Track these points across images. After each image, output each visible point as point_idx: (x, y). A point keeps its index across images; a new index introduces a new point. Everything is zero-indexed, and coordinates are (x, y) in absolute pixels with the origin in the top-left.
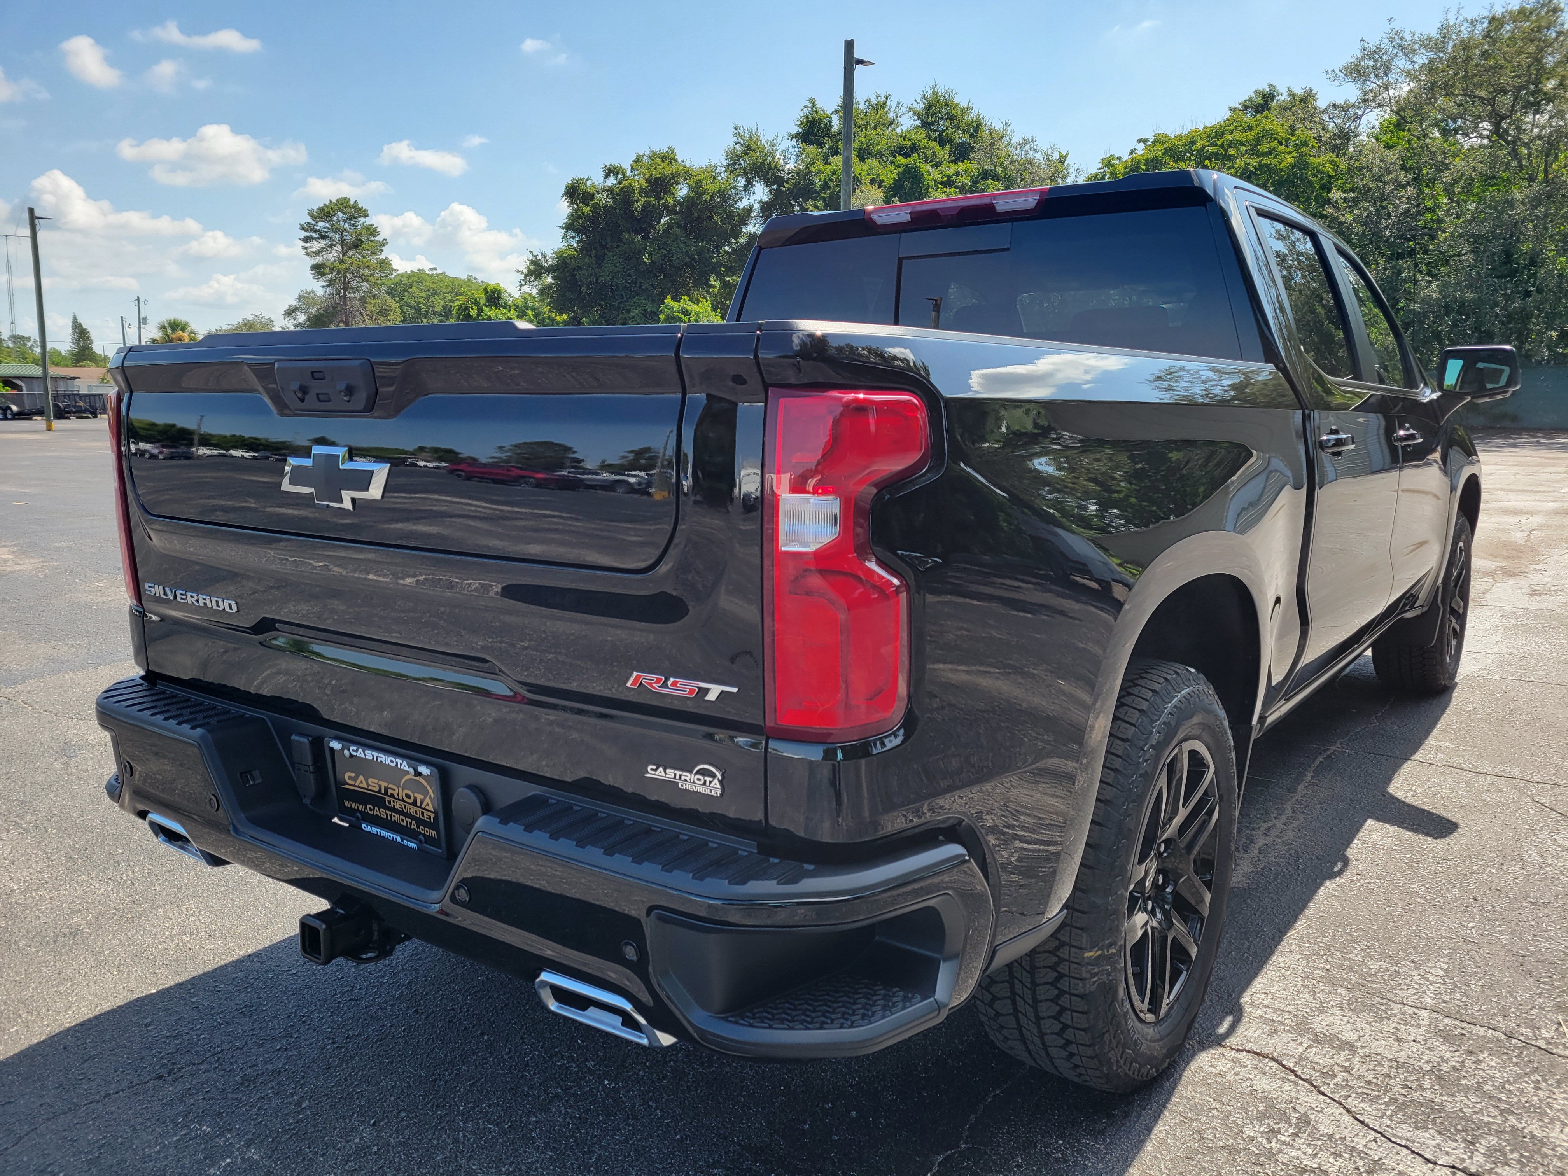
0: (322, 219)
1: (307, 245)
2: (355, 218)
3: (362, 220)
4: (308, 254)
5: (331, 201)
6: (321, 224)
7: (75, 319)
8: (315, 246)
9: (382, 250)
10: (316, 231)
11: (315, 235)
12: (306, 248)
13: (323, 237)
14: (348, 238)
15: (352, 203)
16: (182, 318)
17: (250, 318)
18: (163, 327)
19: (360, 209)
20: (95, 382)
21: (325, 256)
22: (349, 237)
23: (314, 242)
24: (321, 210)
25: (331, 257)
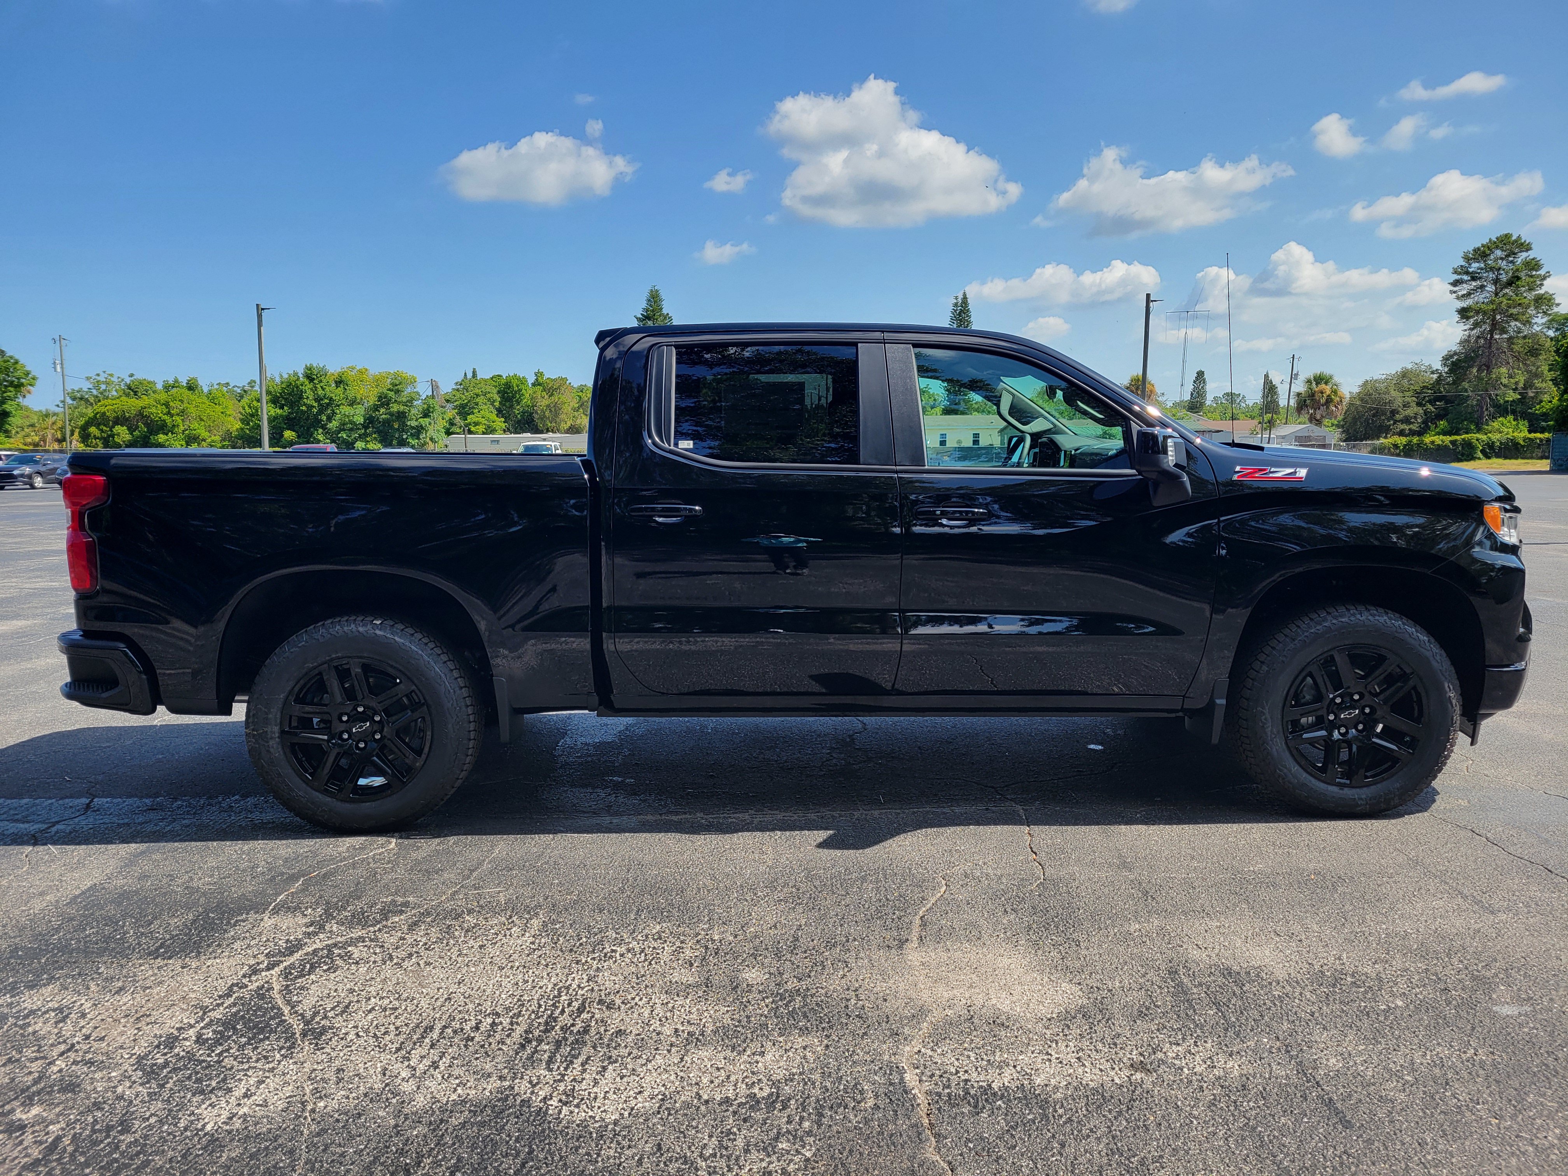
0: (1476, 260)
1: (1455, 289)
2: (1515, 254)
3: (1524, 255)
4: (1458, 298)
5: (1490, 240)
6: (1475, 266)
7: (1266, 376)
8: (1464, 289)
9: (1542, 285)
10: (1467, 273)
11: (1466, 277)
12: (1455, 292)
13: (1474, 279)
14: (1504, 278)
15: (1514, 238)
16: (1327, 371)
17: (1409, 366)
18: (1309, 381)
19: (1522, 244)
20: (1247, 433)
21: (1476, 298)
22: (1504, 276)
23: (1464, 285)
24: (1476, 250)
25: (1480, 298)
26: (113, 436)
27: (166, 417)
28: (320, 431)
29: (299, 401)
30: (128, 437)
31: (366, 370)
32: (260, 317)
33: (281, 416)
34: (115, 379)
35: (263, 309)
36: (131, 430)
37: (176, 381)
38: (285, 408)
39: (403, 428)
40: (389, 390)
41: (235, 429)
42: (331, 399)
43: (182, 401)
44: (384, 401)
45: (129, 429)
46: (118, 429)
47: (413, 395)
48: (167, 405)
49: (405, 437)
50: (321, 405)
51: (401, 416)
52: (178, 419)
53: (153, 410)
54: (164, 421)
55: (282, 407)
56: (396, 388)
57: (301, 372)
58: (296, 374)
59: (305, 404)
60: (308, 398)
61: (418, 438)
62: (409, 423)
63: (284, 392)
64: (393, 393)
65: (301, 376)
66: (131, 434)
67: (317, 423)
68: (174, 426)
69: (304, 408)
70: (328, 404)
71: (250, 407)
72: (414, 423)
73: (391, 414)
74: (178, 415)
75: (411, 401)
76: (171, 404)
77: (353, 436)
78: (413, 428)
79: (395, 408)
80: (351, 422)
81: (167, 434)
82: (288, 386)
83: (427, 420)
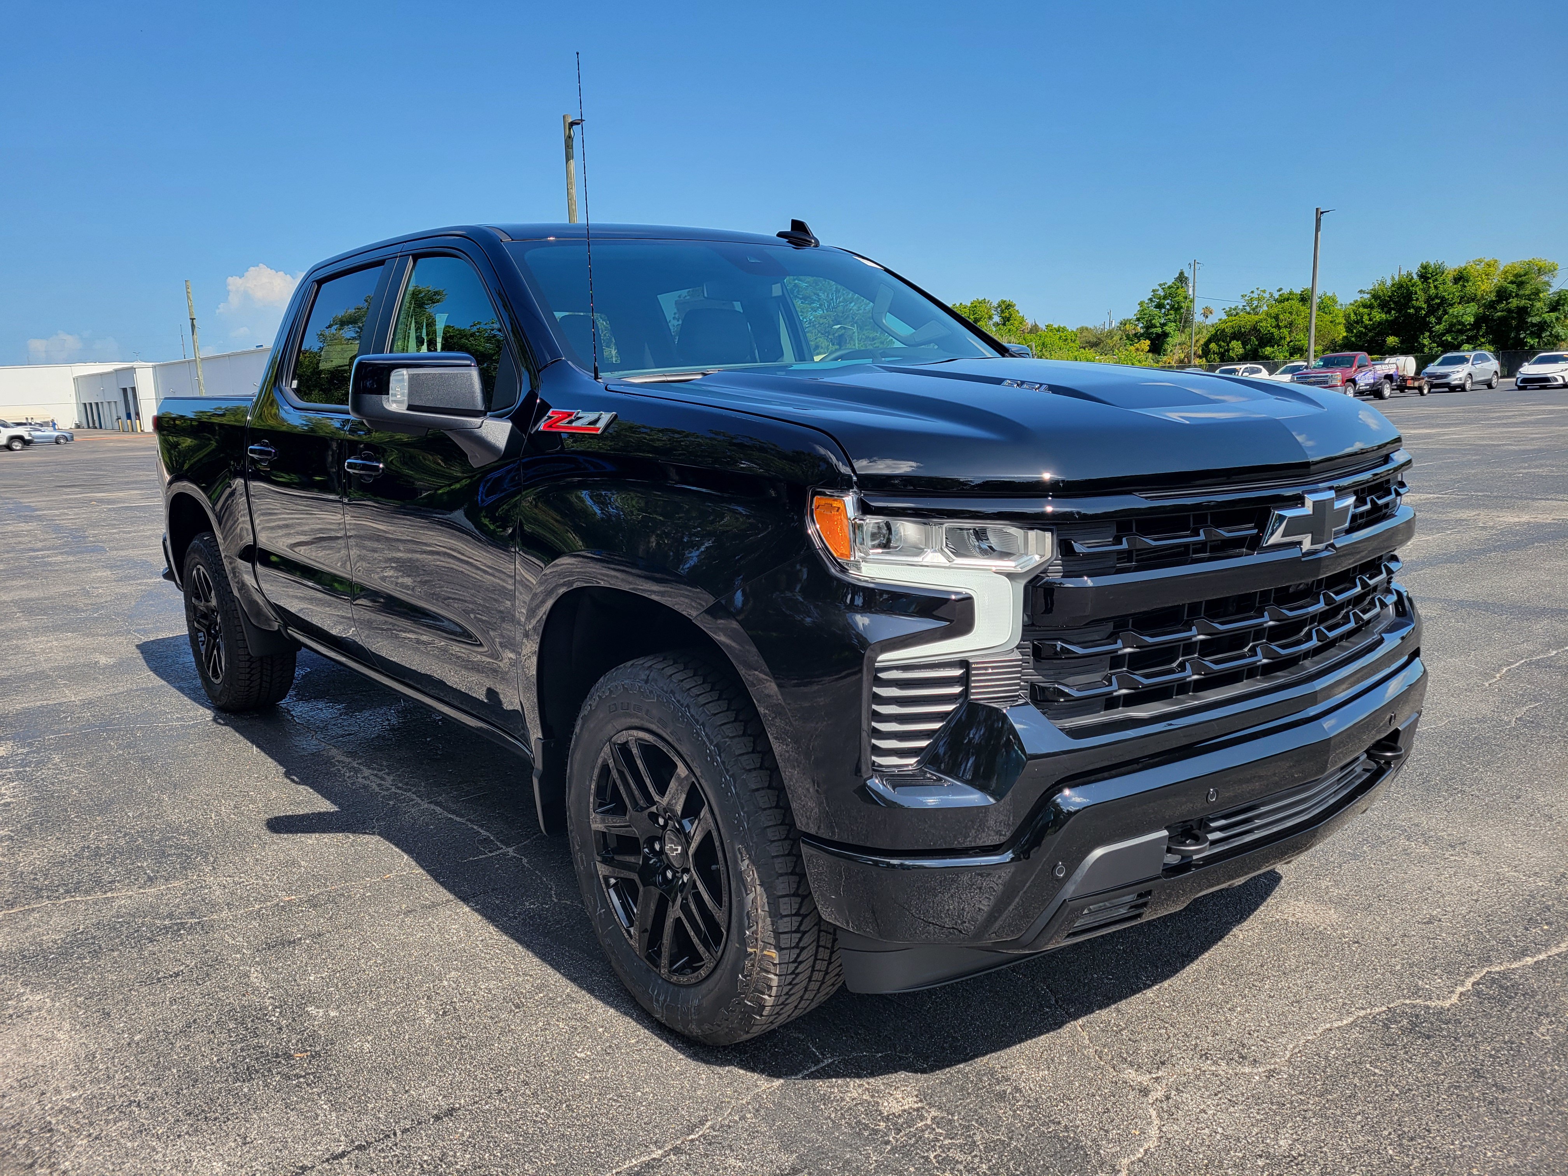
26: (1228, 351)
27: (1274, 330)
28: (1427, 334)
29: (1407, 304)
30: (1241, 351)
31: (1496, 261)
32: (1318, 221)
33: (1387, 320)
34: (1267, 295)
35: (1322, 213)
36: (1244, 344)
37: (1291, 293)
38: (1393, 312)
39: (1522, 325)
40: (1512, 282)
41: (1341, 337)
42: (1443, 299)
43: (1291, 313)
44: (1502, 295)
45: (1243, 344)
46: (1234, 344)
47: (1540, 286)
48: (1276, 318)
49: (1522, 336)
50: (1432, 306)
51: (1523, 312)
52: (1285, 331)
53: (1264, 324)
54: (1272, 333)
55: (1389, 312)
56: (1519, 281)
57: (1415, 270)
58: (1409, 274)
59: (1413, 307)
60: (1417, 299)
61: (1540, 337)
62: (1529, 320)
63: (1393, 295)
64: (1514, 286)
65: (1415, 276)
66: (1244, 348)
67: (1424, 326)
68: (1281, 338)
69: (1412, 311)
70: (1439, 305)
71: (1355, 314)
72: (1536, 320)
73: (1509, 311)
74: (1286, 327)
75: (1537, 293)
76: (1281, 317)
77: (1460, 338)
78: (1533, 325)
79: (1514, 303)
80: (1460, 323)
81: (1273, 347)
82: (1398, 289)
83: (1553, 315)
